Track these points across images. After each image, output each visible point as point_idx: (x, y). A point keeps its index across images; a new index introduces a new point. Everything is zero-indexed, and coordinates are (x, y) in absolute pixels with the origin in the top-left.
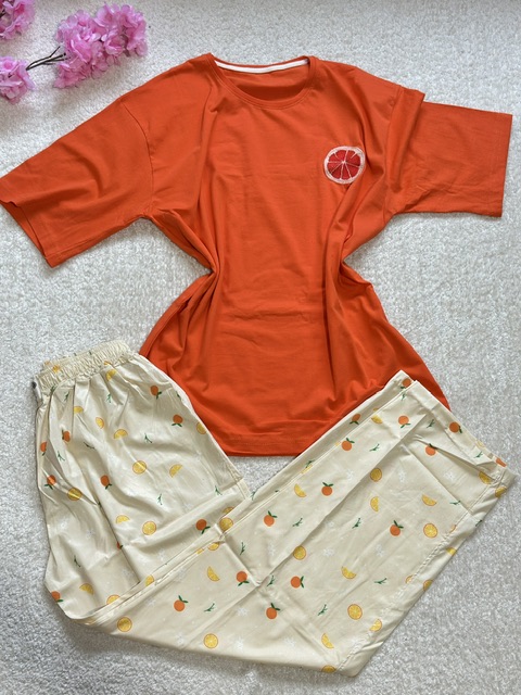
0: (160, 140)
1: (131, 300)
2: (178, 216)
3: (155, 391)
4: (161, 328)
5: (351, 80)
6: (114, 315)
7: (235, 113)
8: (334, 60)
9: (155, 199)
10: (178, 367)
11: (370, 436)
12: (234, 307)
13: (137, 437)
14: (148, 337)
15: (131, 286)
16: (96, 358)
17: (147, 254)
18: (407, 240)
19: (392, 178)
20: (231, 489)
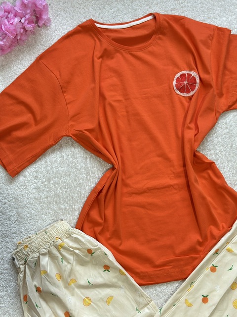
0: (68, 82)
1: (66, 192)
2: (87, 133)
3: (90, 251)
4: (87, 208)
5: (183, 26)
6: (56, 203)
7: (112, 58)
8: (170, 13)
9: (71, 123)
10: (101, 232)
11: (226, 261)
12: (130, 187)
13: (83, 282)
14: (81, 214)
15: (64, 182)
16: (50, 235)
17: (71, 159)
18: (232, 128)
19: (217, 89)
20: (146, 308)
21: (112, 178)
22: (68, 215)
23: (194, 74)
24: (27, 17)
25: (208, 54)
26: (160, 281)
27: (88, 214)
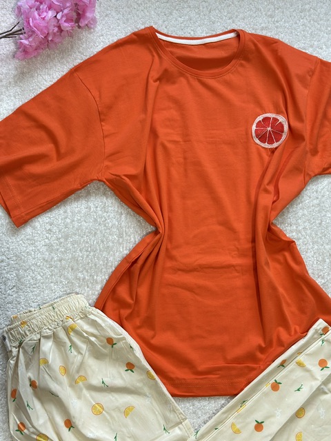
0: (110, 108)
1: (88, 256)
2: (127, 180)
3: (110, 341)
4: (114, 283)
5: (275, 52)
6: (72, 269)
7: (174, 83)
8: (260, 33)
9: (107, 163)
10: (129, 317)
11: (294, 378)
12: (176, 260)
13: (95, 381)
14: (104, 289)
15: (87, 242)
16: (58, 312)
17: (100, 212)
18: (323, 199)
19: (311, 144)
20: (177, 428)
21: (153, 245)
22: (86, 288)
23: (282, 119)
24: (66, 11)
25: (304, 94)
26: (201, 394)
27: (114, 291)
